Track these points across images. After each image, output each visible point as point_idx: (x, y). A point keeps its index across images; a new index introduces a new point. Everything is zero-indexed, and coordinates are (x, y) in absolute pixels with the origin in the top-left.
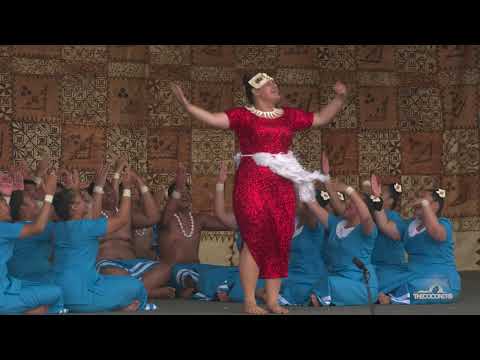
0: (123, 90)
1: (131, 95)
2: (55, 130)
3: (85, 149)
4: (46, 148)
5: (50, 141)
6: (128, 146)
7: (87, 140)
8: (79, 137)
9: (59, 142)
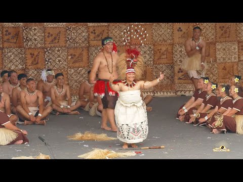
0: (180, 28)
1: (184, 30)
2: (150, 47)
3: (164, 55)
4: (147, 56)
5: (148, 52)
6: (183, 52)
7: (165, 51)
8: (161, 49)
9: (153, 52)
